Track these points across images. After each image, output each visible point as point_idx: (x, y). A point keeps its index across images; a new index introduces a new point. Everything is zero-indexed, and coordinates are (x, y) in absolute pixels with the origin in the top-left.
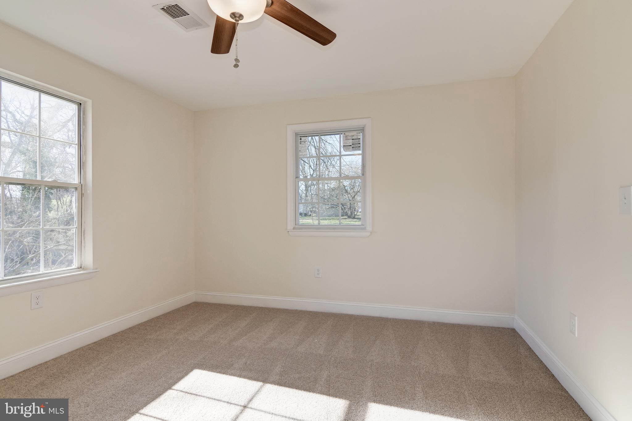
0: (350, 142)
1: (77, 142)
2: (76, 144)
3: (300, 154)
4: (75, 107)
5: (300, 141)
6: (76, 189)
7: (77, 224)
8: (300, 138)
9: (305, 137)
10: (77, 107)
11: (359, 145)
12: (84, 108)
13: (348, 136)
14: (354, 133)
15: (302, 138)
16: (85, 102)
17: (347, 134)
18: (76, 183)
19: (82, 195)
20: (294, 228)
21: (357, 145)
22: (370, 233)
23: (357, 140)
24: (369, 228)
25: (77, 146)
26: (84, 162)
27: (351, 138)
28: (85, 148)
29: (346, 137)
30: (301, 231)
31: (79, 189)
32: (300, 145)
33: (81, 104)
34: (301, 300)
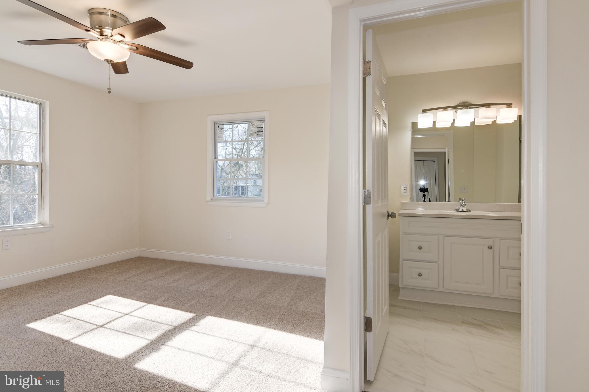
0: (255, 130)
1: (38, 132)
2: (38, 134)
3: (218, 139)
4: (37, 106)
5: (218, 128)
6: (37, 166)
7: (38, 192)
8: (218, 126)
9: (222, 125)
10: (38, 106)
11: (262, 133)
12: (44, 107)
13: (254, 125)
14: (259, 123)
15: (220, 126)
16: (44, 103)
17: (253, 123)
18: (37, 162)
19: (42, 170)
20: (212, 199)
21: (260, 133)
22: (266, 204)
23: (261, 129)
24: (266, 200)
25: (38, 135)
26: (43, 146)
27: (255, 126)
28: (44, 135)
29: (252, 125)
30: (217, 202)
31: (40, 166)
32: (218, 132)
33: (41, 104)
34: (216, 257)
